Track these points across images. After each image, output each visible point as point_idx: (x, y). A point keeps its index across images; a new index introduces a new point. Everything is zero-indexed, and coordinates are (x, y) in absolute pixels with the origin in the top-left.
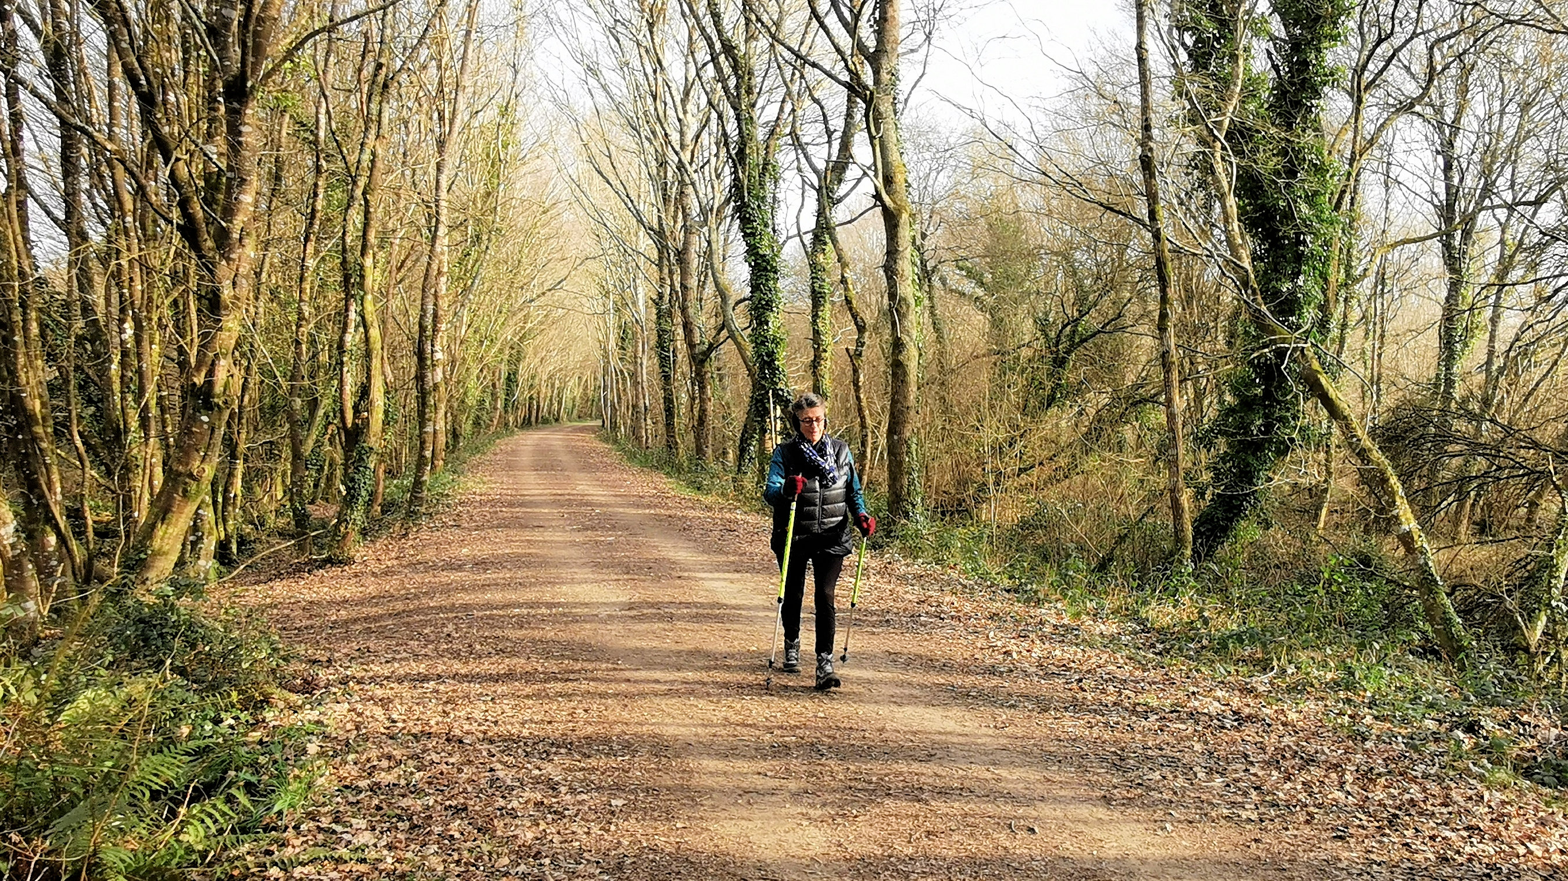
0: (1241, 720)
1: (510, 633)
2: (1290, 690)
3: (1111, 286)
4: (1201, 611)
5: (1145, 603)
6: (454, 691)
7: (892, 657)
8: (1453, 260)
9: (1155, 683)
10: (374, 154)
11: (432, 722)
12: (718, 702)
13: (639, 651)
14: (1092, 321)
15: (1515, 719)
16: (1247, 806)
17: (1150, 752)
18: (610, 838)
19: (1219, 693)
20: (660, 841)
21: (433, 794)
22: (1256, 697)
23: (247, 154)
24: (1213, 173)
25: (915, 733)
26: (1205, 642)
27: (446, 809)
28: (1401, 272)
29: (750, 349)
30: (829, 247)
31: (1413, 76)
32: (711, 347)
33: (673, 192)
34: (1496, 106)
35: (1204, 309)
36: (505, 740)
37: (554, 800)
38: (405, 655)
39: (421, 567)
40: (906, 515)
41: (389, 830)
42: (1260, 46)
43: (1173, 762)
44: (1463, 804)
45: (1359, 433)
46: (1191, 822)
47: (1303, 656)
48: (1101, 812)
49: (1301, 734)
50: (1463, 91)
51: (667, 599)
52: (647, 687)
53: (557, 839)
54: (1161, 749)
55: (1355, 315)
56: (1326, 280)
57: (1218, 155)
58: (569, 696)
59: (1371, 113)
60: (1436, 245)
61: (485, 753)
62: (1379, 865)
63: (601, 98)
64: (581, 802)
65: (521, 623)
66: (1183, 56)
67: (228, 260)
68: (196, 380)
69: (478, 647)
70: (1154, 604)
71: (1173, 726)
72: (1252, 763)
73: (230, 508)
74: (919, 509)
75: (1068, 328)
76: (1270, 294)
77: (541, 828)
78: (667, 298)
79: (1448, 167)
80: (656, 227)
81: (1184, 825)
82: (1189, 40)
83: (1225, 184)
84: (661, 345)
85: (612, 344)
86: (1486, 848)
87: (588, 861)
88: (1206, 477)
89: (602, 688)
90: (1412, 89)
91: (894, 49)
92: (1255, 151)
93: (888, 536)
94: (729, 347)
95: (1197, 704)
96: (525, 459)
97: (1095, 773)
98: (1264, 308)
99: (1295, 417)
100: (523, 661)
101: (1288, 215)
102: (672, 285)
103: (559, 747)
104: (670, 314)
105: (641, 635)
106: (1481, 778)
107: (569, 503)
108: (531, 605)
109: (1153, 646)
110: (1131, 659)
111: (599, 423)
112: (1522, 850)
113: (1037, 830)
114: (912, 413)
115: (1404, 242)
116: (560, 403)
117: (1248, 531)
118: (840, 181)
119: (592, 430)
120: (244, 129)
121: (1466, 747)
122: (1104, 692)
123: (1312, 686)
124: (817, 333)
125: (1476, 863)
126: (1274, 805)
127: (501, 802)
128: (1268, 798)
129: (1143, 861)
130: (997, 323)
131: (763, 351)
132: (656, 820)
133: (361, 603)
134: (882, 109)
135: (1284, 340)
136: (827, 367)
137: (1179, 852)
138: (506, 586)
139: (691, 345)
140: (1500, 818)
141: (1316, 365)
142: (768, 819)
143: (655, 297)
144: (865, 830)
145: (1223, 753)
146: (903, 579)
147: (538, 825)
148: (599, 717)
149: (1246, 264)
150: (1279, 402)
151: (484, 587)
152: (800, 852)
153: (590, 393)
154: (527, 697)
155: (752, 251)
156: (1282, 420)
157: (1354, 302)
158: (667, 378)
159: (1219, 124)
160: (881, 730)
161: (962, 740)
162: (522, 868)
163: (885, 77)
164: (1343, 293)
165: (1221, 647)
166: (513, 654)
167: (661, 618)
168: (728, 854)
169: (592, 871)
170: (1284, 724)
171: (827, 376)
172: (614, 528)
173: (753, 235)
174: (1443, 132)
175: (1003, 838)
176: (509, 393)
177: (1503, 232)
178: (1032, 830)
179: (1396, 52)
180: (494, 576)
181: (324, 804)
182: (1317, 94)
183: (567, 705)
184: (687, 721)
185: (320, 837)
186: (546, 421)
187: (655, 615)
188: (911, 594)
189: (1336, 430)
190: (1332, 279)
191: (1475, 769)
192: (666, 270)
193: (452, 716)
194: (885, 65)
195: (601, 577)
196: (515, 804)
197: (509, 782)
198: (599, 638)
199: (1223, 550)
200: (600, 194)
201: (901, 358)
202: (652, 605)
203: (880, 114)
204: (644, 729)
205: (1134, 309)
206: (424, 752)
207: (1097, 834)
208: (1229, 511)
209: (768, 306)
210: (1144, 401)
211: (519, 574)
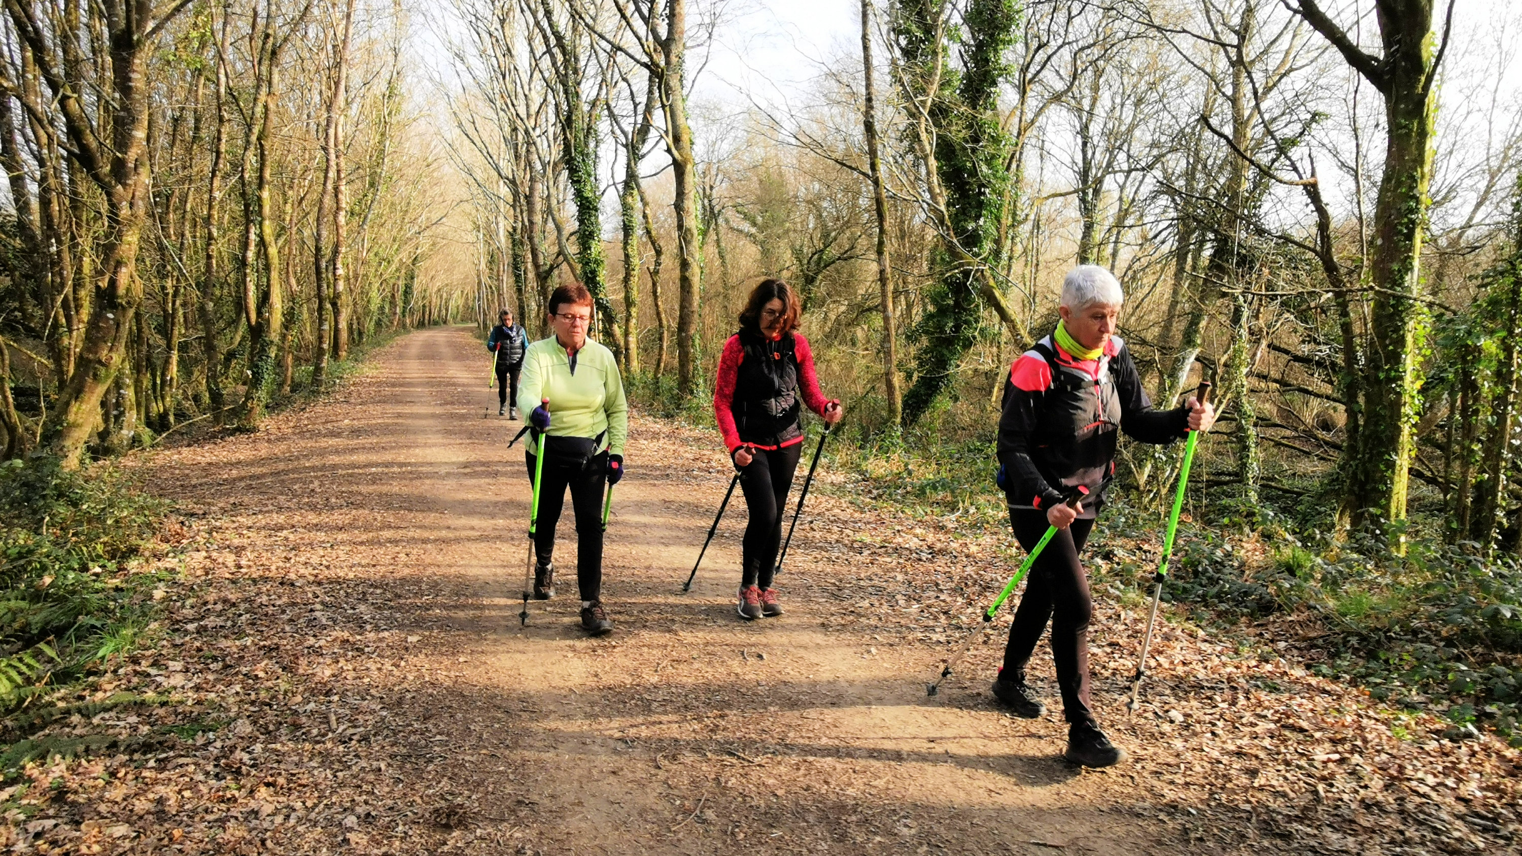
0: (934, 553)
1: (364, 489)
2: (973, 526)
3: (847, 225)
4: (906, 465)
5: (866, 458)
6: (302, 539)
7: (667, 504)
8: (1087, 209)
9: (869, 523)
10: (266, 107)
11: (273, 568)
12: (519, 545)
13: (464, 503)
14: (833, 252)
15: (1140, 549)
16: (937, 630)
17: (862, 583)
18: (398, 674)
19: (918, 531)
20: (441, 675)
21: (252, 635)
22: (946, 533)
23: (137, 97)
24: (920, 140)
25: (675, 570)
26: (909, 489)
27: (260, 649)
28: (1050, 220)
29: (578, 267)
30: (635, 192)
31: (1062, 78)
32: (552, 268)
33: (523, 151)
34: (1118, 100)
35: (913, 244)
36: (331, 583)
37: (359, 637)
38: (271, 507)
39: (308, 435)
40: (692, 392)
41: (201, 672)
42: (955, 49)
43: (879, 591)
44: (1105, 622)
45: (1022, 332)
46: (891, 645)
47: (981, 500)
48: (819, 638)
49: (980, 564)
50: (1096, 89)
51: (497, 459)
52: (464, 534)
53: (351, 675)
54: (871, 580)
55: (1019, 249)
56: (999, 221)
57: (923, 126)
58: (395, 542)
59: (1032, 103)
60: (1075, 200)
61: (310, 595)
62: (1042, 680)
63: (467, 79)
64: (381, 640)
65: (375, 480)
66: (898, 53)
67: (125, 185)
68: (100, 284)
69: (333, 500)
70: (871, 460)
71: (881, 560)
72: (941, 591)
73: (167, 389)
74: (701, 388)
75: (816, 257)
76: (960, 231)
77: (340, 665)
78: (519, 231)
79: (1085, 144)
80: (511, 177)
81: (885, 649)
82: (903, 42)
83: (928, 148)
84: (516, 267)
85: (483, 266)
86: (1126, 662)
87: (373, 696)
88: (914, 364)
89: (426, 534)
90: (1060, 86)
91: (681, 38)
92: (950, 124)
93: (678, 408)
94: (565, 266)
95: (900, 540)
96: (414, 351)
97: (818, 603)
98: (955, 240)
99: (977, 321)
100: (367, 512)
101: (974, 172)
102: (523, 221)
103: (376, 587)
104: (522, 243)
105: (469, 488)
106: (1118, 599)
107: (439, 384)
108: (387, 465)
109: (870, 492)
110: (851, 503)
111: (476, 325)
112: (1153, 663)
113: (765, 656)
114: (696, 316)
115: (1055, 195)
116: (447, 310)
117: (942, 403)
118: (644, 141)
119: (471, 330)
120: (134, 76)
121: (1103, 571)
122: (829, 531)
123: (988, 523)
124: (627, 256)
125: (1118, 676)
126: (959, 628)
127: (312, 641)
128: (954, 622)
129: (851, 683)
130: (765, 253)
131: (588, 269)
132: (442, 654)
133: (251, 464)
134: (672, 84)
135: (969, 264)
136: (634, 281)
137: (881, 674)
138: (372, 449)
139: (536, 265)
140: (1135, 634)
141: (992, 283)
142: (539, 651)
143: (511, 230)
144: (621, 661)
145: (919, 583)
146: (685, 442)
147: (338, 662)
148: (417, 560)
149: (943, 208)
150: (965, 310)
151: (353, 450)
152: (561, 684)
153: (470, 303)
154: (362, 543)
155: (579, 194)
156: (967, 322)
157: (1018, 240)
158: (519, 290)
159: (923, 103)
160: (648, 568)
161: (713, 575)
162: (312, 706)
163: (674, 59)
164: (1011, 232)
165: (921, 492)
166: (361, 506)
167: (488, 474)
168: (498, 687)
169: (373, 707)
170: (967, 556)
171: (635, 289)
172: (468, 403)
173: (579, 182)
174: (1080, 118)
175: (735, 665)
176: (406, 302)
177: (1121, 191)
178: (760, 657)
179: (1049, 58)
180: (364, 441)
181: (149, 648)
182: (994, 83)
183: (392, 549)
184: (490, 563)
185: (135, 680)
186: (436, 323)
187: (483, 472)
188: (688, 453)
189: (1005, 330)
190: (1003, 221)
191: (1112, 591)
192: (518, 210)
193: (292, 561)
194: (675, 50)
195: (448, 441)
196: (322, 643)
197: (324, 621)
198: (435, 491)
199: (925, 417)
200: (469, 154)
201: (687, 274)
202: (483, 464)
203: (671, 88)
204: (452, 570)
205: (863, 242)
206: (257, 594)
207: (813, 658)
208: (929, 389)
209: (591, 235)
210: (870, 310)
211: (385, 439)
